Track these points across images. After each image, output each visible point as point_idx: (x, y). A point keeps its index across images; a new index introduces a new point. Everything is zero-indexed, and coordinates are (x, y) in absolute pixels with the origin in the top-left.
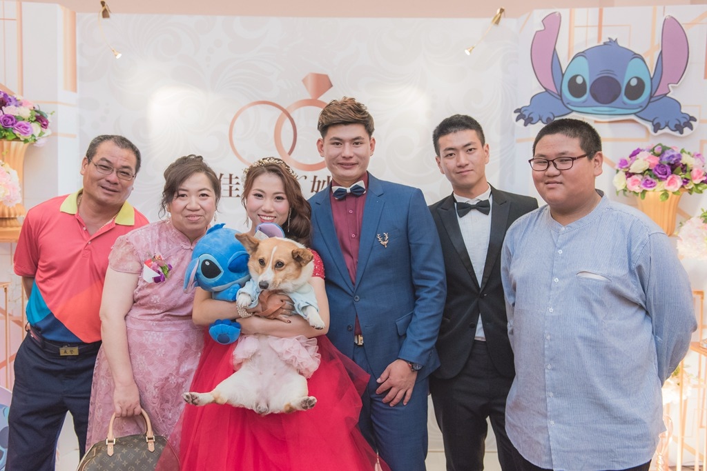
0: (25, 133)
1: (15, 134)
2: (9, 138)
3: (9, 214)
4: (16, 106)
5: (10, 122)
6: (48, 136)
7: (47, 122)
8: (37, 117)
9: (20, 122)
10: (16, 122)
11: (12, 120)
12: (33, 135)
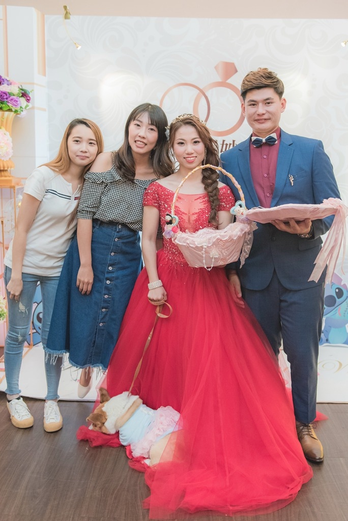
0: (16, 106)
1: (8, 106)
2: (5, 109)
3: (4, 167)
4: (8, 85)
5: (5, 97)
6: (30, 109)
7: (29, 97)
8: (22, 93)
9: (12, 97)
10: (9, 97)
11: (6, 95)
12: (21, 107)
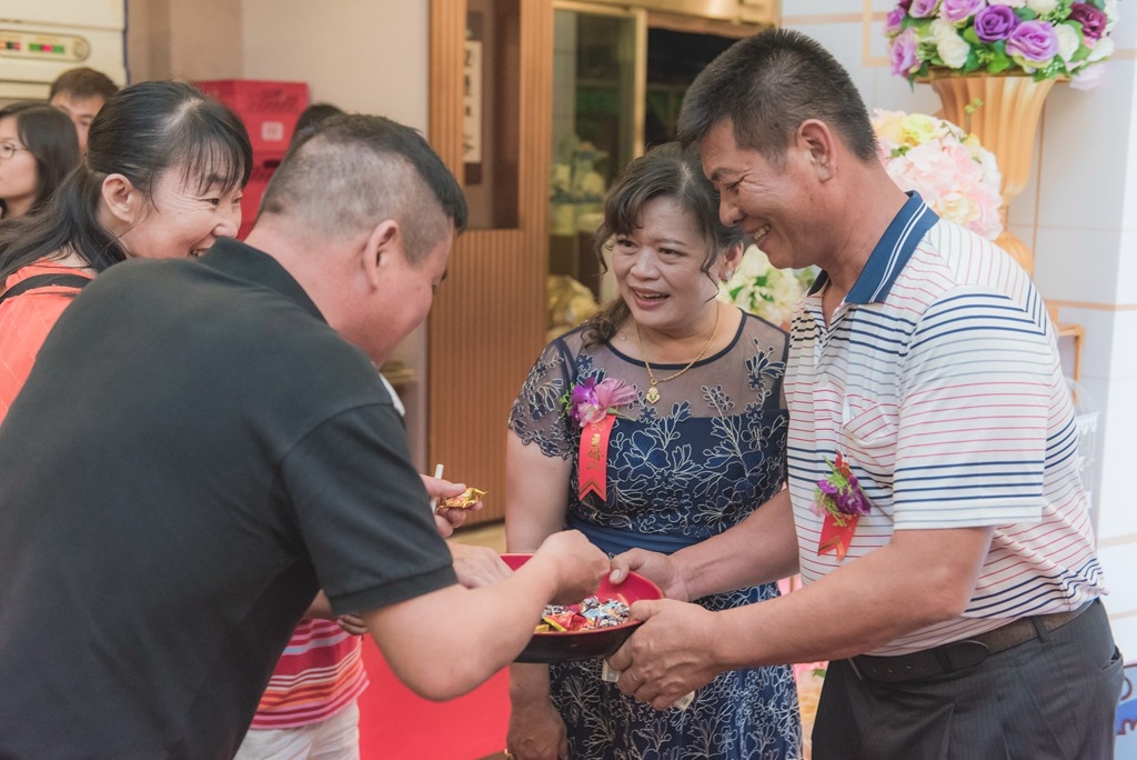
0: (1038, 54)
1: (1009, 57)
2: (996, 69)
5: (1001, 27)
6: (1103, 59)
7: (1103, 19)
8: (1075, 8)
9: (1024, 24)
10: (1016, 24)
11: (1006, 19)
12: (1057, 58)
